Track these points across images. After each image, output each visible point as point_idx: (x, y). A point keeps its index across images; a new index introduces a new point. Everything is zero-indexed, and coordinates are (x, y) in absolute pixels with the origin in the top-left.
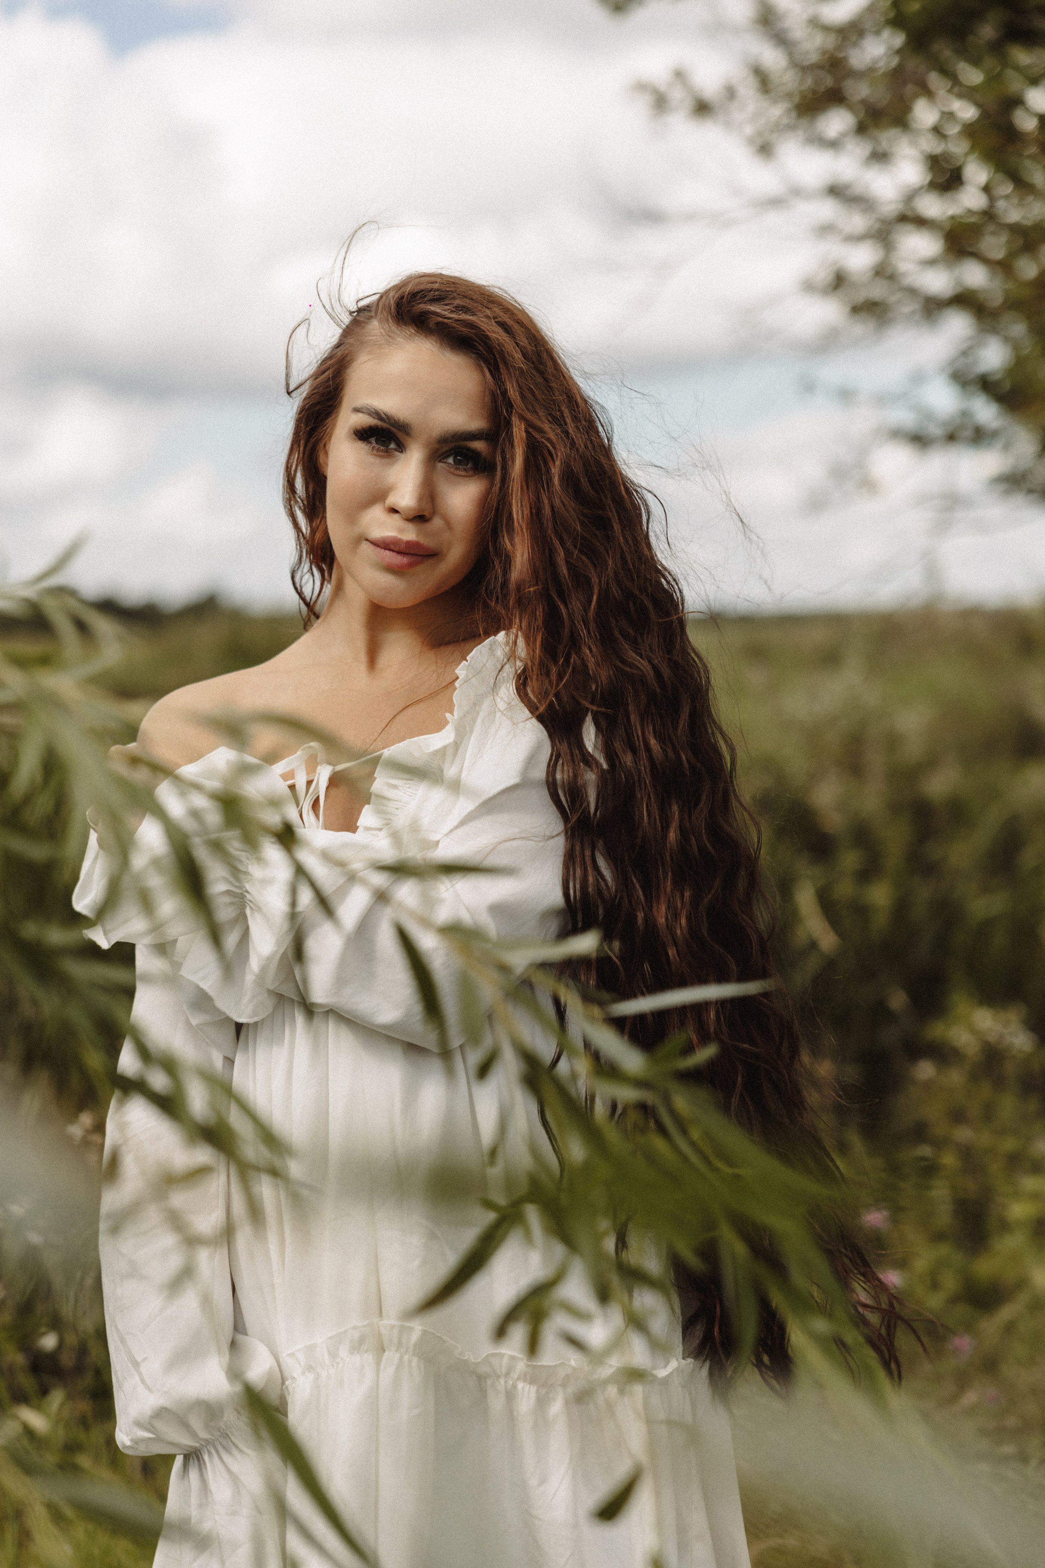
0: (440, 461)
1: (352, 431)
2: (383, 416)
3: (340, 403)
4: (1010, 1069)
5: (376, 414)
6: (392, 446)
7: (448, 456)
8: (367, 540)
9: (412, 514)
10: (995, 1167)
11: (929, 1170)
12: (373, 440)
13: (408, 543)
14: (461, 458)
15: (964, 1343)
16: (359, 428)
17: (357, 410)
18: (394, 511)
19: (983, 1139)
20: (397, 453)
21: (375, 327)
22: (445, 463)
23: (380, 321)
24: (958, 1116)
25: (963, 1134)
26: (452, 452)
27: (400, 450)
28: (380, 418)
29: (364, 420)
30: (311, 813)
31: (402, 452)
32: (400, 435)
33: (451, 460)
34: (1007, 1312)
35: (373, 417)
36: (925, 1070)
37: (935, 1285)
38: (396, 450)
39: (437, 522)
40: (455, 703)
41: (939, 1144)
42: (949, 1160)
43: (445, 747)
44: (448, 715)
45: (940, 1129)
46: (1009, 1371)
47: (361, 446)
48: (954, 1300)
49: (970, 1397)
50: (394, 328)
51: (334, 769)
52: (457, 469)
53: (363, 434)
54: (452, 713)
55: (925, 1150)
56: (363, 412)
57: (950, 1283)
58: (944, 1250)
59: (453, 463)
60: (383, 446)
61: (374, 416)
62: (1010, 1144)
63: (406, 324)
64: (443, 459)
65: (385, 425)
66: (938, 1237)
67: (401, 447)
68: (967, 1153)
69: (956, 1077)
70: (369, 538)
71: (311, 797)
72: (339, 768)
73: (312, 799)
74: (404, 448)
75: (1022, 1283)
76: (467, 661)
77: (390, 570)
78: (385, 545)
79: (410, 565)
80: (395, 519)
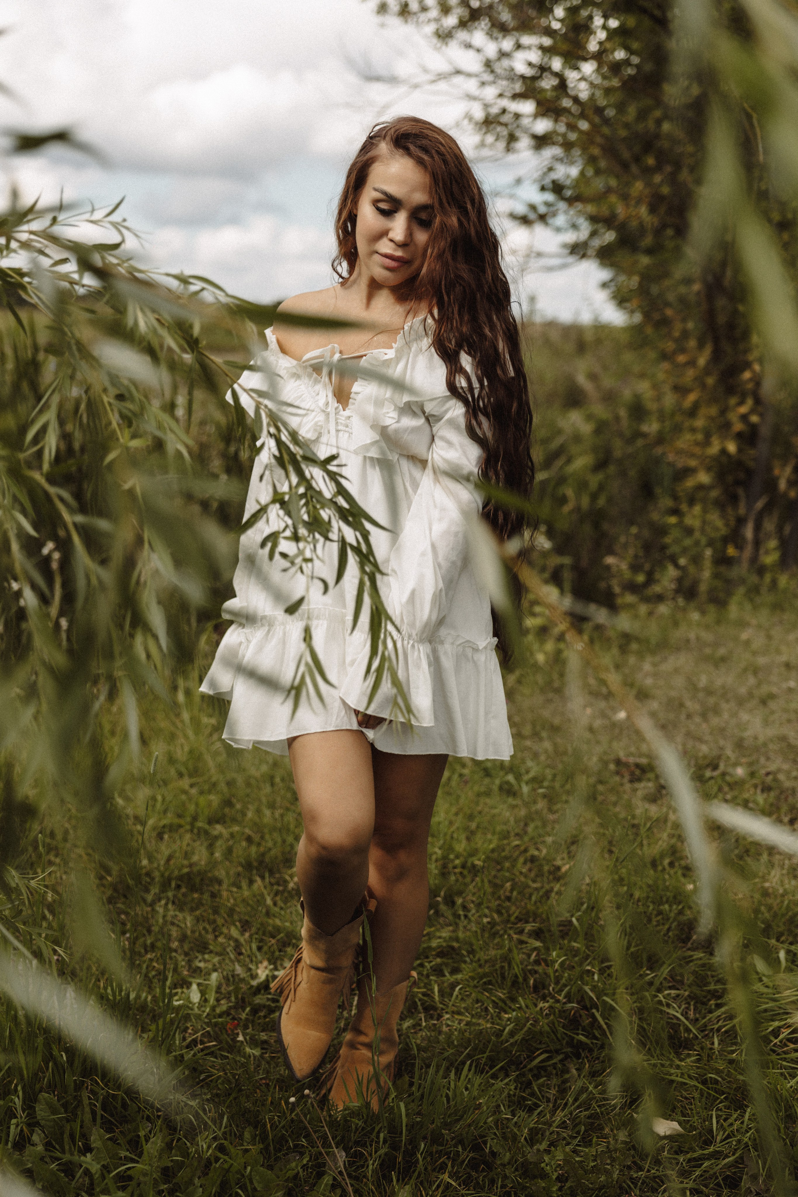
2: (389, 195)
3: (366, 183)
5: (384, 192)
8: (378, 253)
9: (400, 243)
13: (397, 256)
16: (374, 199)
17: (374, 190)
18: (392, 240)
28: (386, 195)
31: (397, 214)
32: (397, 205)
35: (383, 195)
39: (412, 248)
50: (394, 150)
54: (394, 343)
56: (378, 191)
63: (400, 149)
74: (398, 211)
77: (388, 269)
78: (386, 256)
79: (398, 267)
80: (391, 244)
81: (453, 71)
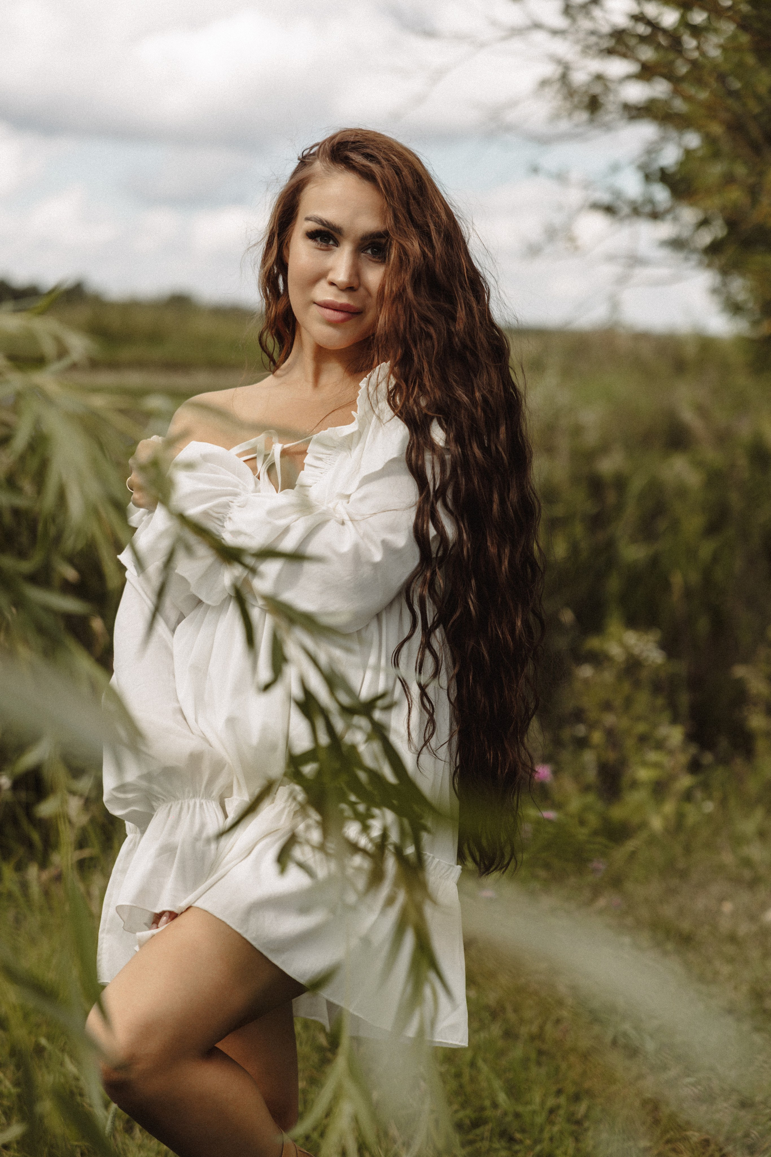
0: (362, 252)
1: (305, 233)
2: (325, 223)
3: (297, 215)
4: (644, 674)
5: (321, 221)
6: (331, 242)
7: (367, 249)
8: (315, 303)
9: (344, 286)
10: (630, 743)
11: (582, 743)
12: (318, 239)
13: (341, 305)
14: (376, 250)
15: (600, 864)
16: (309, 231)
17: (308, 219)
18: (332, 284)
19: (624, 723)
20: (335, 248)
21: (318, 166)
22: (366, 253)
23: (321, 162)
24: (607, 706)
25: (610, 719)
26: (370, 246)
27: (337, 245)
28: (324, 225)
29: (311, 226)
30: (266, 474)
31: (337, 246)
32: (336, 235)
33: (369, 251)
34: (631, 845)
35: (318, 224)
36: (586, 671)
37: (582, 823)
38: (333, 245)
39: (362, 291)
40: (358, 405)
41: (592, 726)
42: (597, 737)
43: (353, 433)
44: (353, 413)
45: (593, 714)
46: (629, 886)
47: (311, 243)
48: (595, 833)
49: (602, 902)
50: (331, 166)
51: (283, 446)
52: (374, 257)
53: (312, 235)
54: (356, 411)
55: (581, 730)
56: (311, 220)
57: (593, 820)
58: (591, 798)
59: (371, 253)
60: (325, 243)
61: (319, 222)
62: (641, 728)
63: (338, 163)
64: (365, 250)
65: (326, 229)
66: (586, 789)
67: (337, 244)
68: (610, 734)
69: (608, 676)
70: (316, 301)
71: (268, 463)
72: (286, 446)
73: (268, 465)
74: (339, 243)
75: (643, 825)
76: (367, 377)
77: (331, 323)
78: (326, 305)
79: (343, 321)
80: (333, 289)
81: (528, 22)
